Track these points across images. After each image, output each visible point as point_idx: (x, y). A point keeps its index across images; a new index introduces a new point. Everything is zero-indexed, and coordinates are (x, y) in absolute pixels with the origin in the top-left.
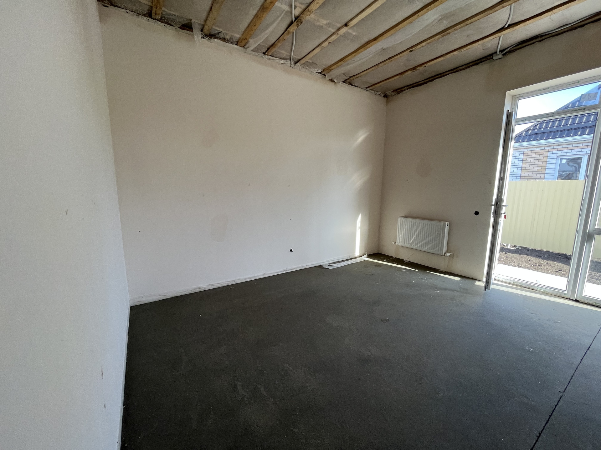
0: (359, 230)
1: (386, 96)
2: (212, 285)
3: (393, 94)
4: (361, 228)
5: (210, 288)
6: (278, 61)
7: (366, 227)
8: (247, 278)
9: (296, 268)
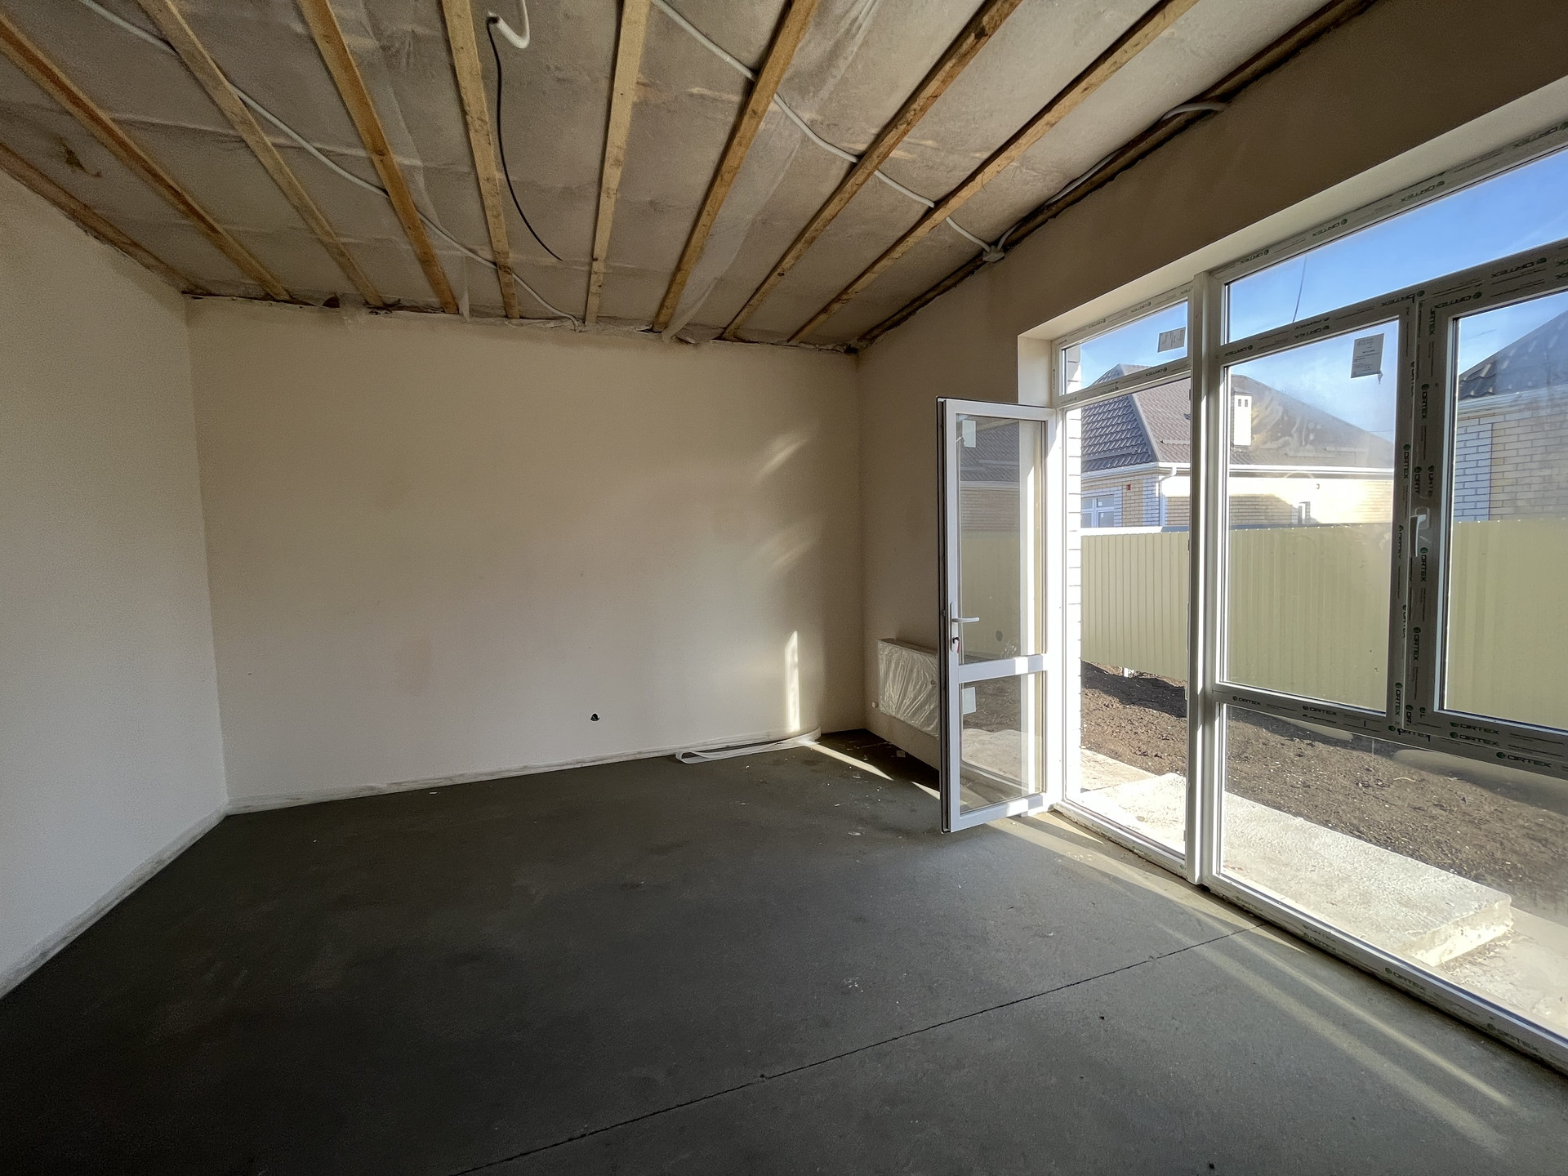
0: (796, 673)
1: (850, 350)
2: (400, 784)
3: (864, 344)
4: (801, 665)
5: (395, 789)
6: (541, 325)
7: (817, 666)
8: (482, 775)
9: (611, 758)
